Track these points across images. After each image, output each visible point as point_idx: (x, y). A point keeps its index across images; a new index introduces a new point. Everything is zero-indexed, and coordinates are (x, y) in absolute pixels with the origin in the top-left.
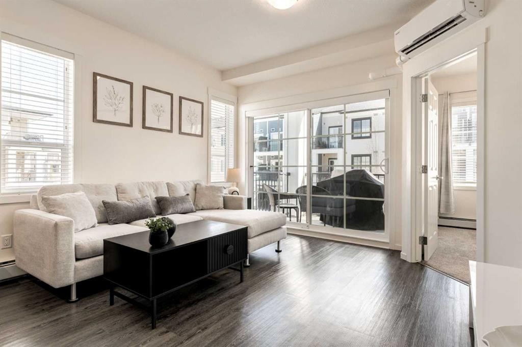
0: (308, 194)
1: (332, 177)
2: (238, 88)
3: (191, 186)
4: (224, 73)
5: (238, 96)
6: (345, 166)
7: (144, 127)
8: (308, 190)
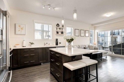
0: (112, 48)
1: (118, 44)
2: (95, 27)
3: (88, 46)
4: (92, 25)
5: (95, 28)
6: (121, 42)
7: (81, 36)
8: (112, 47)
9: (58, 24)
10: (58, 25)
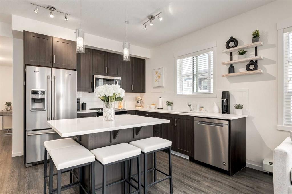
9: (232, 39)
10: (232, 42)
